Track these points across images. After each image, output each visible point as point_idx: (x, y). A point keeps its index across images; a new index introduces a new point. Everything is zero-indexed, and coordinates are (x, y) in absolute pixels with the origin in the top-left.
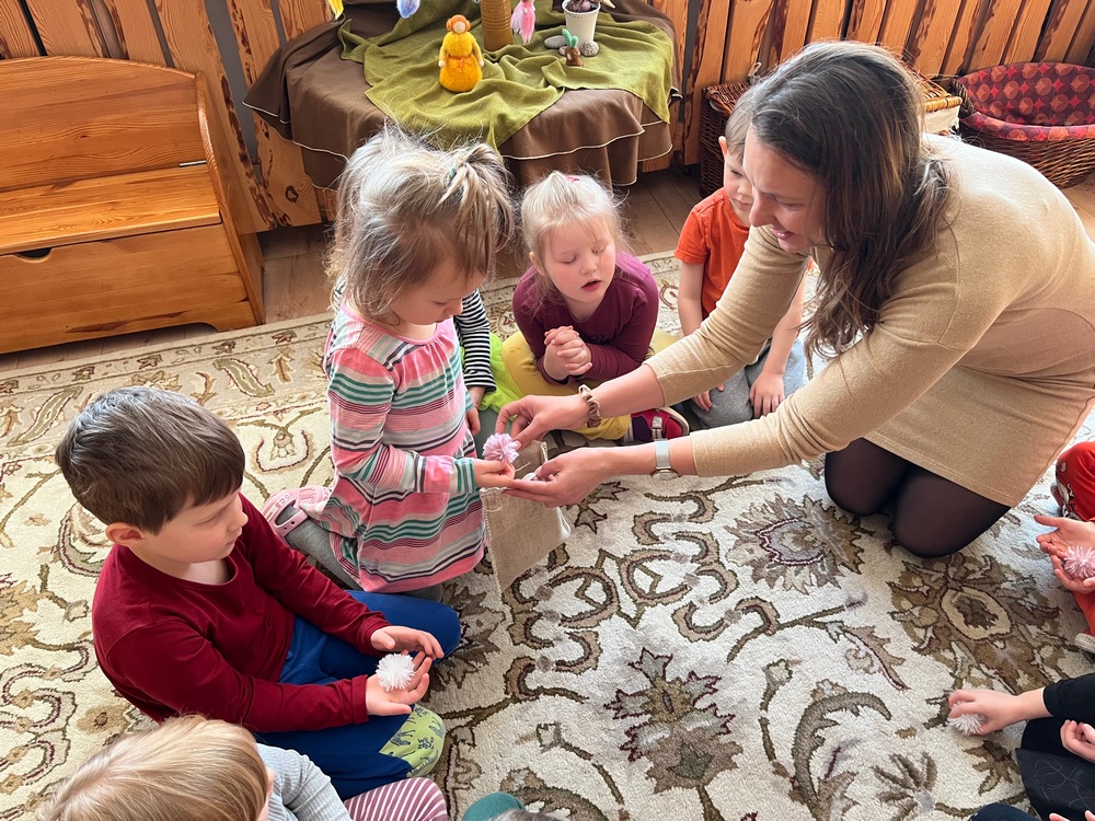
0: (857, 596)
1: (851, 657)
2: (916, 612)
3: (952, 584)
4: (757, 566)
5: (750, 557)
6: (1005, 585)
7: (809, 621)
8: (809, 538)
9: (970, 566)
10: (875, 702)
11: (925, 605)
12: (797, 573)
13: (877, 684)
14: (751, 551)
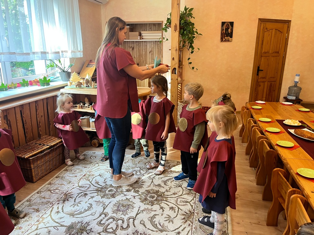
0: (139, 206)
1: (147, 213)
2: (146, 202)
3: (146, 196)
4: (123, 214)
5: (120, 214)
6: (151, 192)
7: (137, 214)
8: (124, 205)
9: (145, 193)
10: (156, 215)
11: (146, 201)
12: (128, 210)
13: (153, 213)
14: (119, 213)
